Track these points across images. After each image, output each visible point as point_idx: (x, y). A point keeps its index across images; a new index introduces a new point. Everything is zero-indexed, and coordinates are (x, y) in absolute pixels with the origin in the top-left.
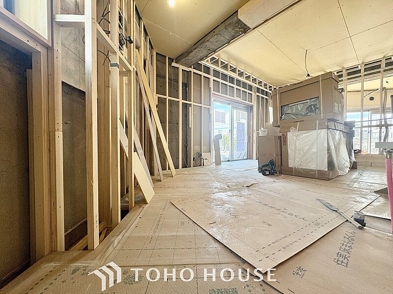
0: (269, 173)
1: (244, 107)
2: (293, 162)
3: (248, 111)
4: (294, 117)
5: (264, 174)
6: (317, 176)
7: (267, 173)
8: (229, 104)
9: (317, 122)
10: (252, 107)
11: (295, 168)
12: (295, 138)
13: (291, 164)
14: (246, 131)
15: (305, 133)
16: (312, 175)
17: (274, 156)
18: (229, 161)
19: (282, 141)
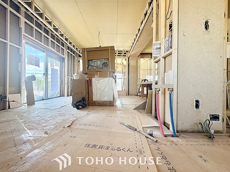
0: (82, 107)
1: (57, 57)
2: (96, 97)
3: (61, 61)
4: (96, 68)
5: (78, 108)
6: (108, 104)
7: (80, 107)
8: (44, 52)
9: (108, 73)
10: (64, 59)
11: (97, 101)
12: (97, 82)
13: (94, 99)
14: (59, 76)
15: (102, 79)
16: (106, 104)
17: (85, 94)
18: (43, 100)
19: (89, 83)
